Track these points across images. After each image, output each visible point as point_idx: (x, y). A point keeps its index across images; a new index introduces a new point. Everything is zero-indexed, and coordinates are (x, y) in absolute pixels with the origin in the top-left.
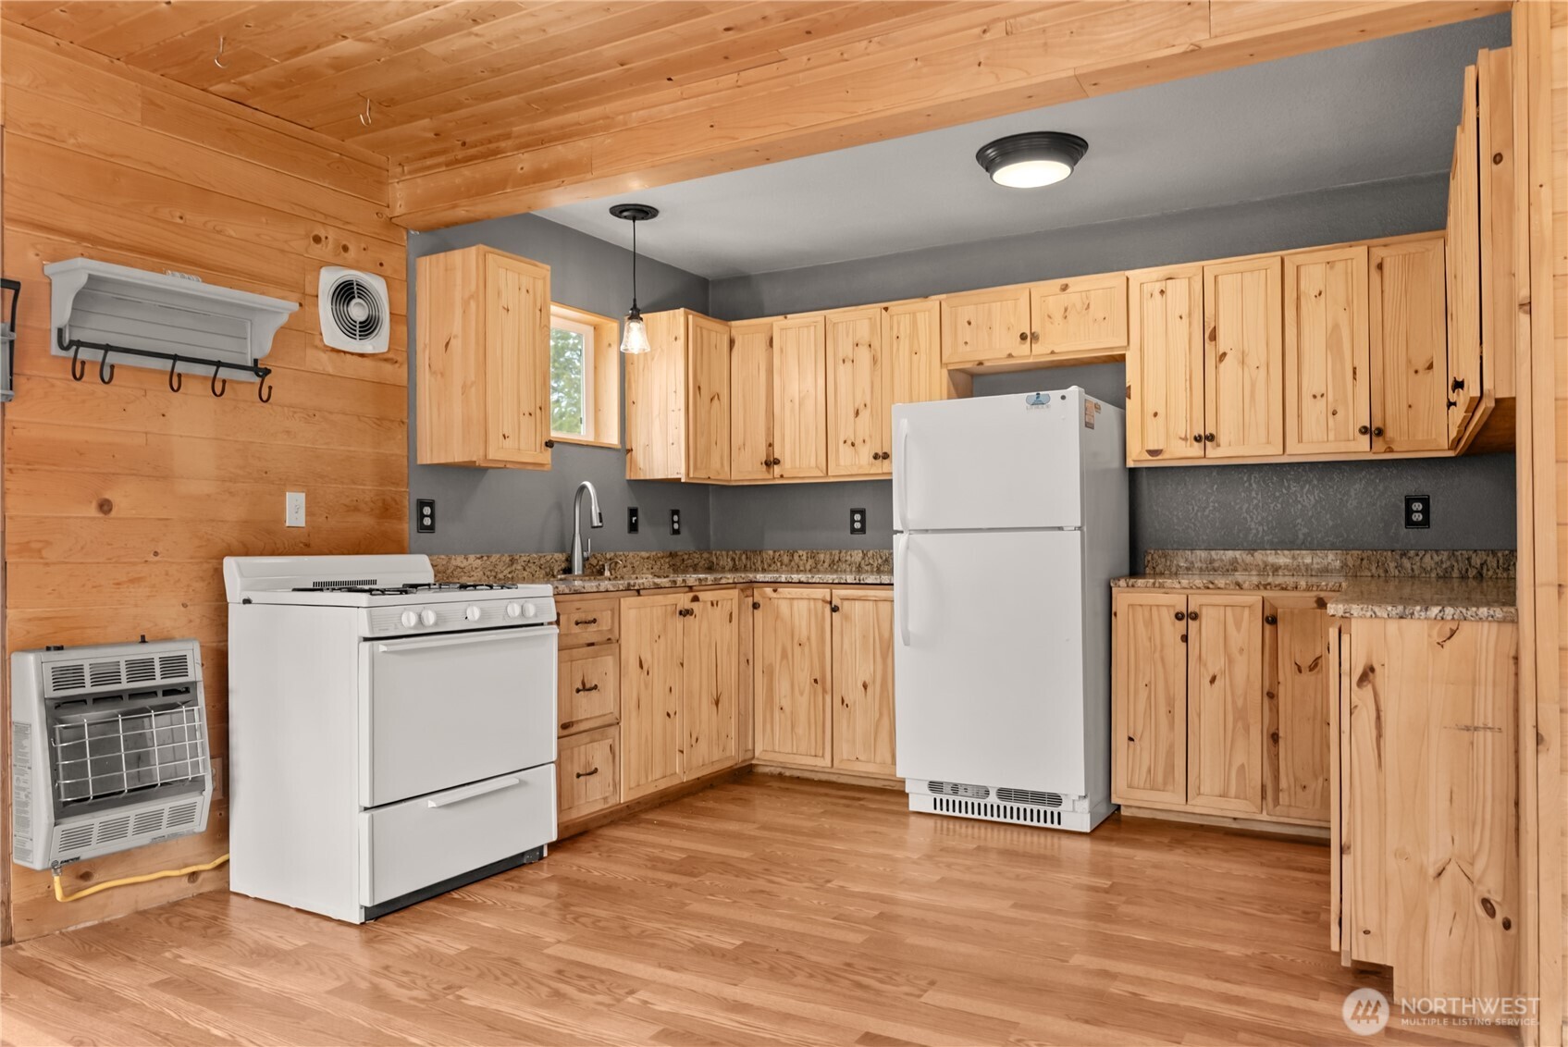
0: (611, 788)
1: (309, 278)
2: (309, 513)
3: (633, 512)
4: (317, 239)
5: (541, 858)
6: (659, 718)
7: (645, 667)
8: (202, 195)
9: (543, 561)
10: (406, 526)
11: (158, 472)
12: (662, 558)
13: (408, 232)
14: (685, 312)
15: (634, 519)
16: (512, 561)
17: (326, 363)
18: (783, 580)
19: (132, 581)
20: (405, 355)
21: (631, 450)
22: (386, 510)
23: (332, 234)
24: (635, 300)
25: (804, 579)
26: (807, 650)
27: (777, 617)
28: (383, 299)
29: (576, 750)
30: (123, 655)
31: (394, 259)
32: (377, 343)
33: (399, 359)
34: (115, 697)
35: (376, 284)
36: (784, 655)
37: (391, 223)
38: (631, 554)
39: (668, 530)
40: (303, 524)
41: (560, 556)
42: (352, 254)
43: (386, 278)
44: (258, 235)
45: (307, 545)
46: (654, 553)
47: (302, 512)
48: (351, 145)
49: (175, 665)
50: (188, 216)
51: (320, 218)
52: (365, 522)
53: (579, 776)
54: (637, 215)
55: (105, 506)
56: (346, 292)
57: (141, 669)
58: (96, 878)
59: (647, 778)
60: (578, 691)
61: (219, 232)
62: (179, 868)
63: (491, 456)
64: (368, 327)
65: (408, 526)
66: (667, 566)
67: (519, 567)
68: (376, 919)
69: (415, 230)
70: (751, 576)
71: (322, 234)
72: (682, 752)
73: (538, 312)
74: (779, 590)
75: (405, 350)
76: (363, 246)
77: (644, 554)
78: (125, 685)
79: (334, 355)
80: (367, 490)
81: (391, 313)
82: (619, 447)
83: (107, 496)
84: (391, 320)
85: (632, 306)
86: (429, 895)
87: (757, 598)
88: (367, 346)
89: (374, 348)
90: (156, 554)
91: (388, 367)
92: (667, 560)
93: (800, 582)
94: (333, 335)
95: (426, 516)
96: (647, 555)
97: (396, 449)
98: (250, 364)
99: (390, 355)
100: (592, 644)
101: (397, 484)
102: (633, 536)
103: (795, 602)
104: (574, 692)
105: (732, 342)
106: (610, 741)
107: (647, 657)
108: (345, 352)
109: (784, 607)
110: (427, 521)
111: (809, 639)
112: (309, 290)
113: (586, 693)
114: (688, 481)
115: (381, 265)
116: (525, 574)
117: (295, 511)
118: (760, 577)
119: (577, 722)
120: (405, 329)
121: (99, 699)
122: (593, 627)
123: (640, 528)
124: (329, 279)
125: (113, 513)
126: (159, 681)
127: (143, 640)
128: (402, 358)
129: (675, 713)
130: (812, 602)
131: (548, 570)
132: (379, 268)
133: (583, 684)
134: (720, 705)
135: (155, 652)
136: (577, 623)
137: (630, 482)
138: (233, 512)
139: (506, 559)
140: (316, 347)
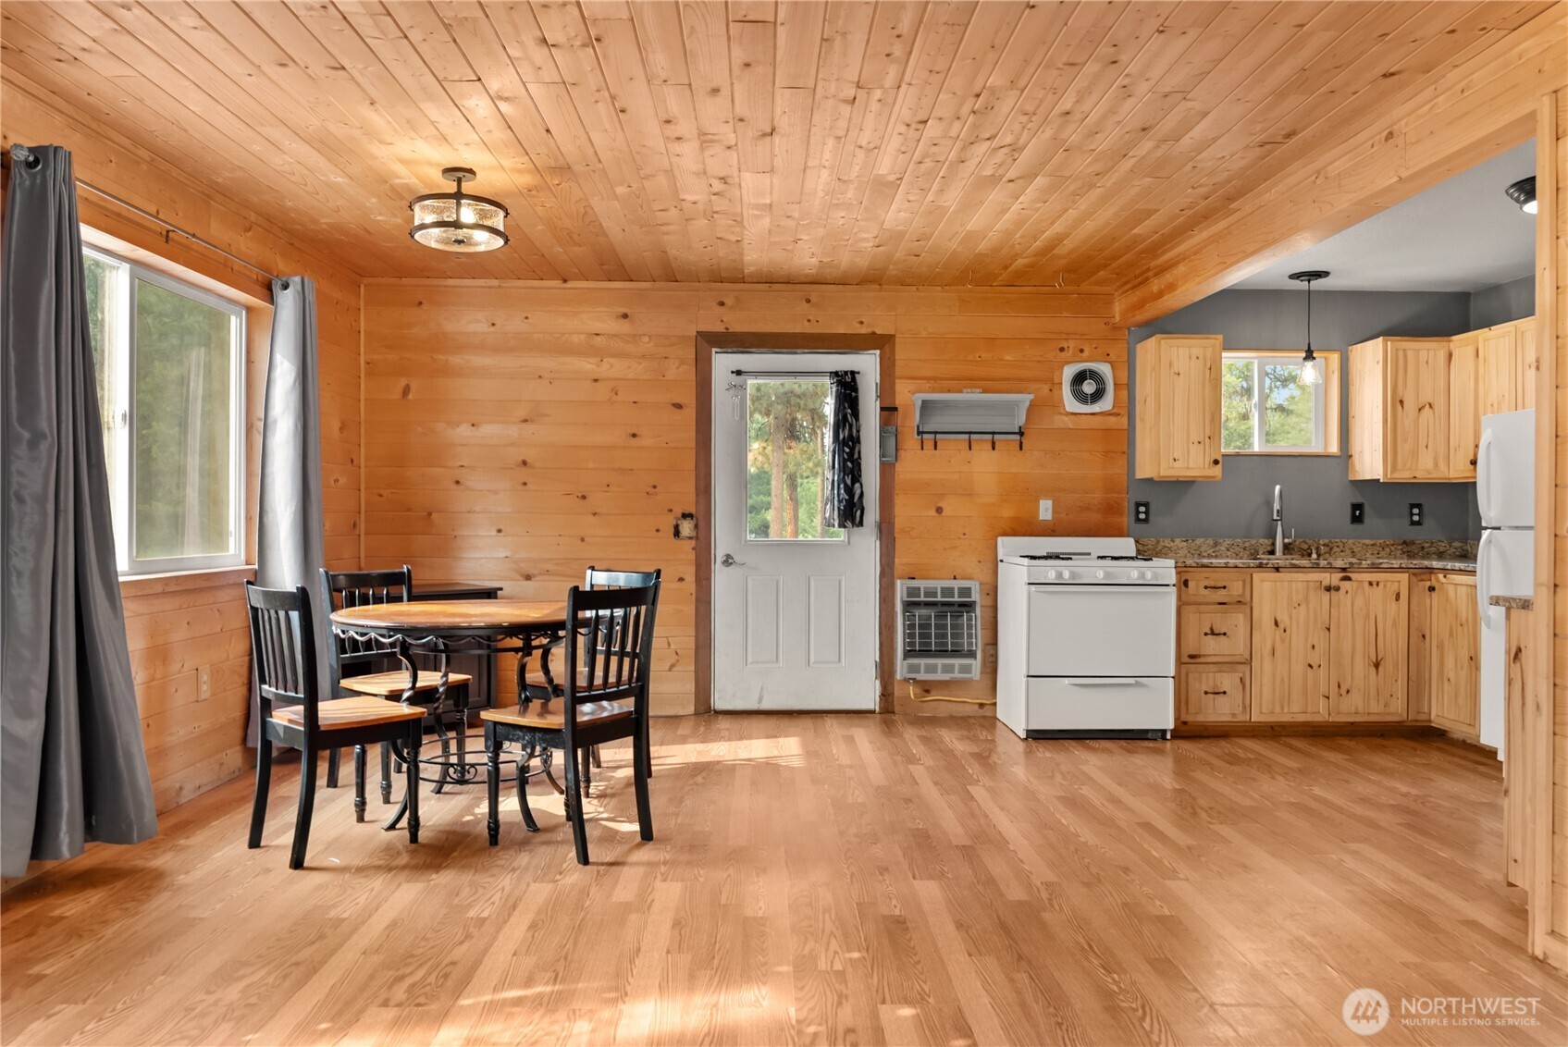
0: (1241, 708)
1: (1057, 373)
2: (1054, 512)
3: (1357, 507)
4: (1062, 350)
5: (1164, 738)
6: (1298, 669)
7: (1282, 626)
8: (991, 341)
9: (1247, 544)
10: (1125, 519)
11: (968, 492)
12: (1393, 545)
13: (1129, 329)
14: (1383, 340)
15: (1358, 512)
16: (1216, 544)
17: (1068, 422)
18: (1449, 567)
19: (952, 548)
20: (1126, 409)
21: (1351, 456)
22: (1111, 508)
23: (1072, 344)
24: (1309, 344)
25: (1462, 568)
26: (1466, 629)
27: (1447, 599)
28: (1108, 376)
29: (1204, 675)
30: (938, 584)
31: (1118, 351)
32: (1106, 404)
33: (1122, 412)
34: (934, 604)
35: (1105, 369)
36: (1451, 635)
37: (1115, 328)
38: (1350, 541)
39: (1407, 521)
40: (1050, 518)
41: (1266, 541)
42: (1086, 353)
43: (1111, 363)
44: (1024, 356)
45: (1053, 531)
46: (1382, 541)
47: (1050, 512)
48: (1085, 287)
49: (966, 592)
50: (983, 355)
51: (1064, 336)
52: (1095, 517)
53: (1206, 693)
54: (1312, 278)
55: (939, 510)
56: (1080, 378)
57: (948, 591)
58: (933, 693)
59: (1282, 708)
60: (1206, 634)
61: (1000, 360)
62: (973, 699)
63: (1162, 474)
64: (1098, 395)
65: (1127, 520)
66: (1399, 552)
67: (1223, 548)
68: (1034, 739)
69: (1135, 326)
70: (1426, 563)
71: (1065, 345)
72: (1328, 698)
73: (1208, 371)
74: (1448, 576)
75: (1128, 407)
76: (1095, 346)
77: (1368, 542)
78: (939, 599)
79: (1073, 417)
80: (1097, 497)
81: (1115, 384)
82: (1339, 454)
83: (940, 505)
84: (1115, 390)
85: (1306, 349)
86: (1072, 736)
87: (1434, 583)
88: (1096, 408)
89: (1101, 408)
90: (964, 534)
91: (1112, 419)
92: (1400, 547)
93: (1461, 570)
94: (1071, 404)
95: (1142, 513)
96: (1372, 542)
97: (1119, 469)
98: (1017, 430)
99: (1115, 411)
100: (1224, 604)
101: (1119, 493)
102: (1357, 527)
103: (1458, 587)
104: (1203, 635)
105: (1450, 355)
106: (1241, 675)
107: (1284, 619)
108: (1081, 414)
109: (1451, 589)
110: (1142, 516)
111: (1467, 620)
112: (1056, 381)
113: (1214, 637)
114: (1386, 481)
115: (1108, 355)
116: (1229, 553)
117: (1045, 510)
118: (1435, 564)
119: (1204, 656)
120: (1126, 392)
121: (927, 604)
122: (1223, 592)
123: (1367, 520)
124: (1069, 372)
125: (943, 514)
126: (956, 599)
127: (955, 578)
128: (1124, 411)
129: (1320, 666)
130: (1469, 588)
131: (1253, 551)
132: (1106, 358)
133: (1212, 630)
134: (1380, 668)
135: (956, 584)
136: (1206, 587)
137: (1352, 481)
138: (1008, 512)
139: (1210, 541)
140: (1061, 414)
